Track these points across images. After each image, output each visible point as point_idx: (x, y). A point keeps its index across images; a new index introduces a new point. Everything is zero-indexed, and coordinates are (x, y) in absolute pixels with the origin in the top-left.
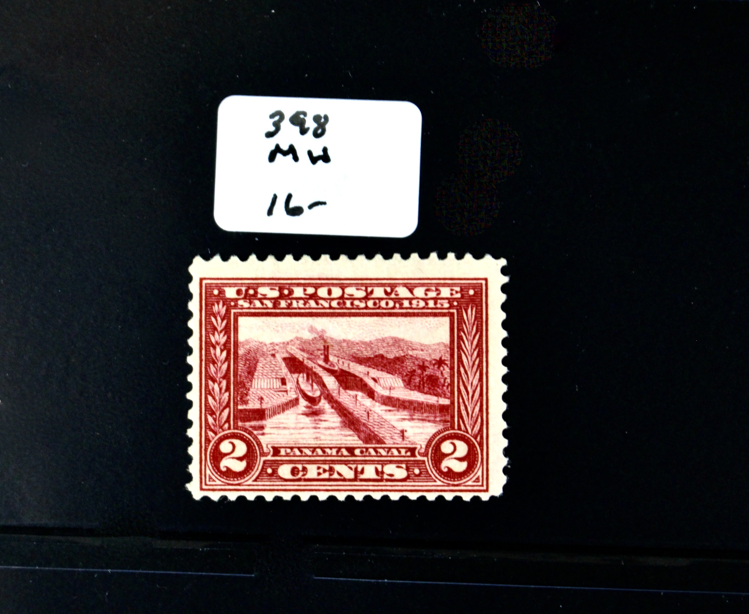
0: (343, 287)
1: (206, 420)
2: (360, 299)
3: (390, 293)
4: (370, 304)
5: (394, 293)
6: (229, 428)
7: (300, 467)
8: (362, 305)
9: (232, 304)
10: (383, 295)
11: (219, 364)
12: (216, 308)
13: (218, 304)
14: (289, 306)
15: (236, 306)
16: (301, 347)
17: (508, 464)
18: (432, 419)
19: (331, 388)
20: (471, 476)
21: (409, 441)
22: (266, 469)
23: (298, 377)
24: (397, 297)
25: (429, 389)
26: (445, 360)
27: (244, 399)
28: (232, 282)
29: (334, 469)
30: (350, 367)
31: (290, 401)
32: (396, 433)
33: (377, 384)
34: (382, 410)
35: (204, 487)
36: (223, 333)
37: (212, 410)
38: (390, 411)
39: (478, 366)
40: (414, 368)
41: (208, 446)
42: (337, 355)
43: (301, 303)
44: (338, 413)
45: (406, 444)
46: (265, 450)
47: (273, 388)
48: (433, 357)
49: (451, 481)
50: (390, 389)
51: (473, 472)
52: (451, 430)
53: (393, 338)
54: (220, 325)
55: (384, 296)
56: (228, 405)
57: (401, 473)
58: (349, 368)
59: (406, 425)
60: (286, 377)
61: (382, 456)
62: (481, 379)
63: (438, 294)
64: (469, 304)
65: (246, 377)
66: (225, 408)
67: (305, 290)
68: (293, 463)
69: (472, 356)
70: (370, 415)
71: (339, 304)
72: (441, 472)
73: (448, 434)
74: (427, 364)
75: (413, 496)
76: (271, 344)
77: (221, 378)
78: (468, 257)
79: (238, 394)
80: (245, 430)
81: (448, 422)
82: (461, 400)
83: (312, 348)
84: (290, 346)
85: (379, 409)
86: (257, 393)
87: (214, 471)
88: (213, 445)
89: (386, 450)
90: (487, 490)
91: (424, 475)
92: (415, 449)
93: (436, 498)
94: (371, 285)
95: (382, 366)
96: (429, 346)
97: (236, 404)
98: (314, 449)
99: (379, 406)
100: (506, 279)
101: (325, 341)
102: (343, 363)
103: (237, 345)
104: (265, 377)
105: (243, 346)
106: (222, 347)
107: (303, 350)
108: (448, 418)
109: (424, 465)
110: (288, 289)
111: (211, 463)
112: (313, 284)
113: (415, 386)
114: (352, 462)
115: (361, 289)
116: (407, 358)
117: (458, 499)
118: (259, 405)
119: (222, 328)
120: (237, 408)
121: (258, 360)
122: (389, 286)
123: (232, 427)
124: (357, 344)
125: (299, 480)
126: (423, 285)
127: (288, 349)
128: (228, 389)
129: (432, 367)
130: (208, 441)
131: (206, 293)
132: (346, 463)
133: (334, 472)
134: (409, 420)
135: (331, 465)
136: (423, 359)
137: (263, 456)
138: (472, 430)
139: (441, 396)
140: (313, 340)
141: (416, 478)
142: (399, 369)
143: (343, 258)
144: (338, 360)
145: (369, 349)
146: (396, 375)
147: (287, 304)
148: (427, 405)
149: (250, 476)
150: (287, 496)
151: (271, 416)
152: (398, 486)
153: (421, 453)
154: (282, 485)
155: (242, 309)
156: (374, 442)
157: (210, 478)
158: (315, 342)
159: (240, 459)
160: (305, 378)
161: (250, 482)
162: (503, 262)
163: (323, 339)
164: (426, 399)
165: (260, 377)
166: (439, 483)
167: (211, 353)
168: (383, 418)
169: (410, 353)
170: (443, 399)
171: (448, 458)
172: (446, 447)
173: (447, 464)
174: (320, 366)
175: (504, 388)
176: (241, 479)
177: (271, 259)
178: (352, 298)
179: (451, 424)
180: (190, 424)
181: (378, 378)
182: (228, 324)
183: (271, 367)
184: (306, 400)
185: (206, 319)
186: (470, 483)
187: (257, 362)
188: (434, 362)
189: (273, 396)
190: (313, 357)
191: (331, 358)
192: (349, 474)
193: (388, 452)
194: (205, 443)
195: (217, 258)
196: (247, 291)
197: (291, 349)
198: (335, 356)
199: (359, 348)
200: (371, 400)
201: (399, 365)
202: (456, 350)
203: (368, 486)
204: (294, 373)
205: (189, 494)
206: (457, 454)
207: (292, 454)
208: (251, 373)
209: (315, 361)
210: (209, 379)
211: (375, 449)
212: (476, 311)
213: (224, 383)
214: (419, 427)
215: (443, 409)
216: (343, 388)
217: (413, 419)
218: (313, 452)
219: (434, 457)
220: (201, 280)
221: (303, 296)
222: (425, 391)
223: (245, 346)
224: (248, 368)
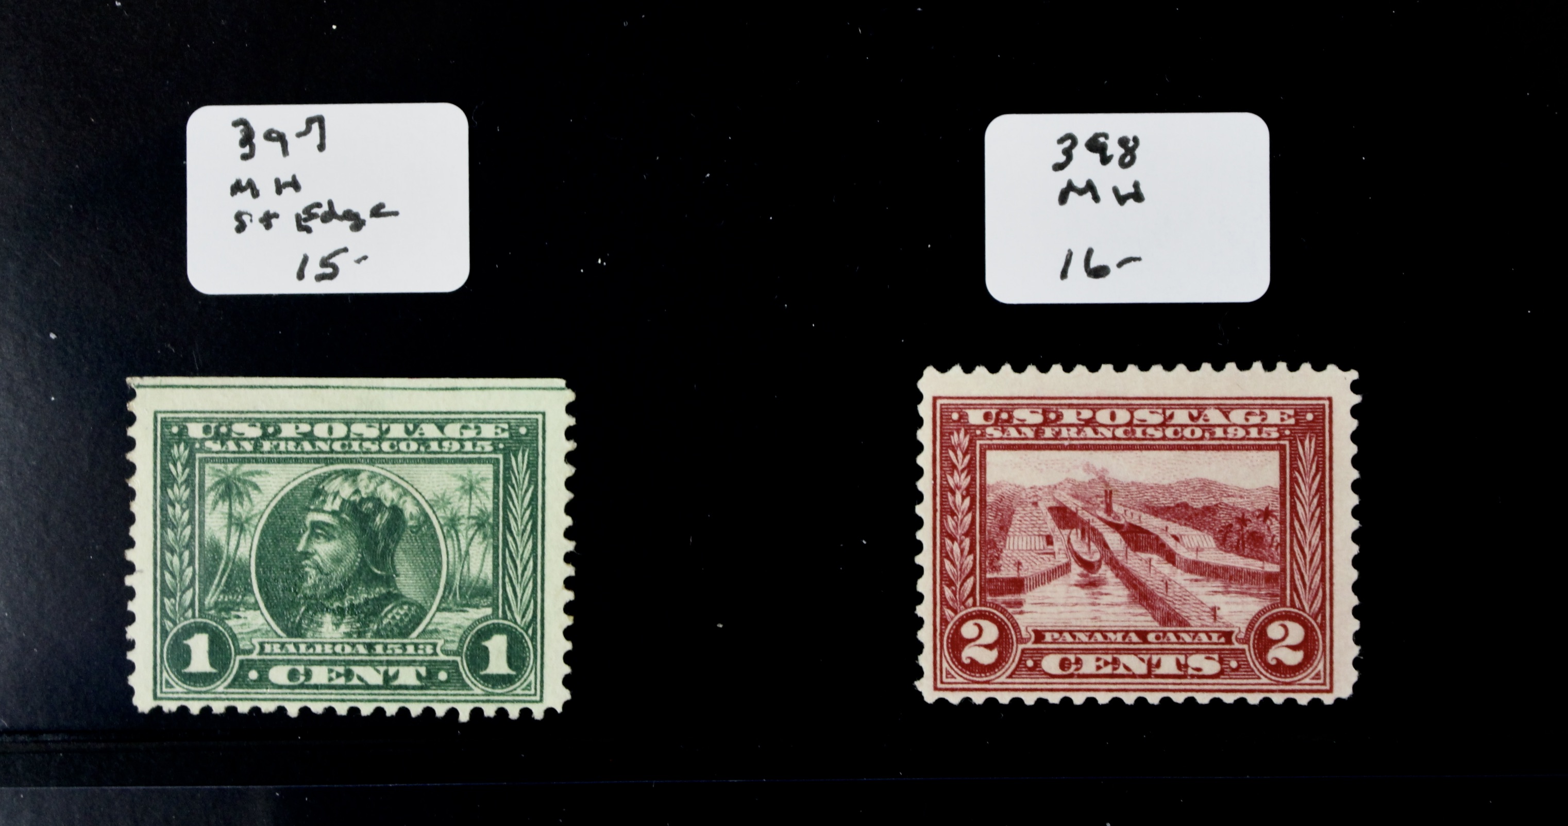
0: (1131, 410)
1: (942, 593)
2: (1155, 426)
3: (1198, 418)
4: (1169, 432)
5: (1202, 418)
6: (974, 605)
7: (1072, 658)
8: (1158, 434)
9: (978, 432)
10: (1187, 421)
11: (960, 516)
12: (955, 439)
13: (958, 433)
14: (1057, 436)
15: (983, 435)
16: (1073, 492)
17: (1360, 654)
18: (1255, 592)
19: (1116, 549)
20: (1309, 671)
21: (1223, 623)
22: (1025, 661)
23: (1070, 533)
24: (1207, 423)
25: (1252, 550)
26: (1272, 511)
27: (994, 564)
28: (977, 402)
29: (1119, 661)
30: (1142, 520)
31: (1058, 567)
32: (1204, 612)
33: (1178, 544)
34: (1185, 580)
35: (939, 685)
36: (965, 472)
37: (951, 580)
38: (1196, 580)
39: (1319, 519)
40: (1230, 521)
41: (945, 629)
42: (1124, 503)
43: (1073, 432)
44: (1125, 584)
45: (1219, 627)
46: (1024, 634)
47: (1035, 549)
48: (1257, 506)
49: (1280, 677)
50: (1197, 550)
51: (1311, 665)
52: (1281, 607)
53: (1200, 480)
54: (961, 462)
55: (1189, 422)
56: (972, 572)
57: (1211, 667)
58: (1141, 522)
59: (1218, 600)
60: (1052, 534)
61: (1185, 643)
62: (1322, 537)
63: (1264, 420)
64: (1306, 433)
65: (997, 535)
66: (968, 577)
67: (1079, 414)
68: (1062, 653)
69: (1310, 505)
70: (1169, 586)
71: (1125, 432)
72: (1268, 666)
73: (1276, 613)
74: (1247, 516)
75: (1229, 699)
76: (1031, 488)
77: (963, 535)
78: (1306, 367)
79: (986, 557)
80: (997, 607)
81: (1277, 596)
82: (1295, 566)
83: (1089, 494)
84: (1058, 491)
85: (1181, 578)
86: (1013, 556)
87: (954, 663)
88: (952, 628)
89: (1192, 634)
90: (1330, 691)
91: (1243, 669)
92: (1231, 633)
93: (1261, 702)
94: (1171, 406)
95: (1186, 519)
96: (1249, 491)
97: (983, 571)
98: (1091, 633)
99: (1181, 574)
100: (1357, 399)
101: (1107, 484)
102: (1132, 514)
103: (985, 488)
104: (1024, 534)
105: (993, 491)
106: (964, 493)
107: (1076, 496)
108: (1277, 591)
109: (1242, 656)
110: (1056, 412)
111: (949, 653)
112: (1090, 405)
113: (1231, 546)
114: (1144, 652)
115: (1157, 413)
116: (1221, 508)
117: (1290, 702)
118: (1016, 573)
119: (963, 466)
120: (985, 577)
121: (1014, 511)
122: (1195, 408)
123: (978, 603)
124: (1152, 488)
125: (1071, 676)
126: (1242, 407)
127: (1056, 496)
128: (972, 550)
129: (1255, 520)
130: (944, 621)
131: (941, 418)
132: (1135, 652)
133: (1119, 665)
134: (1223, 593)
135: (1115, 656)
136: (1243, 509)
137: (1022, 643)
138: (1311, 607)
139: (1267, 561)
140: (1090, 482)
141: (1233, 673)
142: (1209, 522)
143: (1132, 369)
144: (1125, 511)
145: (1167, 495)
146: (1206, 531)
147: (1054, 433)
148: (1249, 573)
149: (1004, 670)
150: (1055, 698)
151: (1031, 588)
152: (1207, 684)
153: (1240, 639)
154: (1047, 683)
155: (991, 439)
156: (1174, 624)
157: (948, 673)
158: (1093, 485)
159: (989, 647)
160: (1080, 535)
161: (1002, 679)
162: (1353, 375)
163: (1104, 481)
164: (1246, 565)
165: (1017, 534)
166: (1264, 680)
167: (948, 501)
168: (1187, 591)
169: (1225, 500)
170: (1270, 565)
171: (1276, 646)
172: (1275, 631)
173: (1277, 653)
174: (1101, 519)
175: (1355, 549)
176: (991, 675)
177: (1032, 370)
178: (1144, 425)
179: (1281, 599)
180: (920, 598)
181: (1181, 536)
182: (972, 459)
183: (1032, 520)
184: (1081, 566)
185: (941, 453)
186: (1307, 680)
187: (1013, 513)
188: (1257, 513)
189: (1035, 560)
190: (1090, 506)
191: (1115, 508)
192: (1141, 668)
193: (1194, 638)
194: (941, 625)
195: (957, 370)
196: (998, 414)
197: (1060, 495)
198: (1121, 504)
199: (1153, 494)
200: (1171, 565)
201: (1210, 517)
202: (1288, 497)
203: (1167, 684)
204: (1064, 528)
205: (919, 694)
206: (1290, 641)
207: (1060, 640)
208: (1005, 529)
209: (1093, 512)
210: (946, 536)
211: (1176, 633)
212: (1316, 443)
213: (967, 542)
214: (1237, 604)
215: (1270, 578)
216: (1132, 550)
217: (1229, 592)
218: (1090, 637)
219: (1258, 644)
220: (935, 399)
221: (1077, 422)
222: (1246, 554)
223: (997, 491)
224: (1000, 521)
